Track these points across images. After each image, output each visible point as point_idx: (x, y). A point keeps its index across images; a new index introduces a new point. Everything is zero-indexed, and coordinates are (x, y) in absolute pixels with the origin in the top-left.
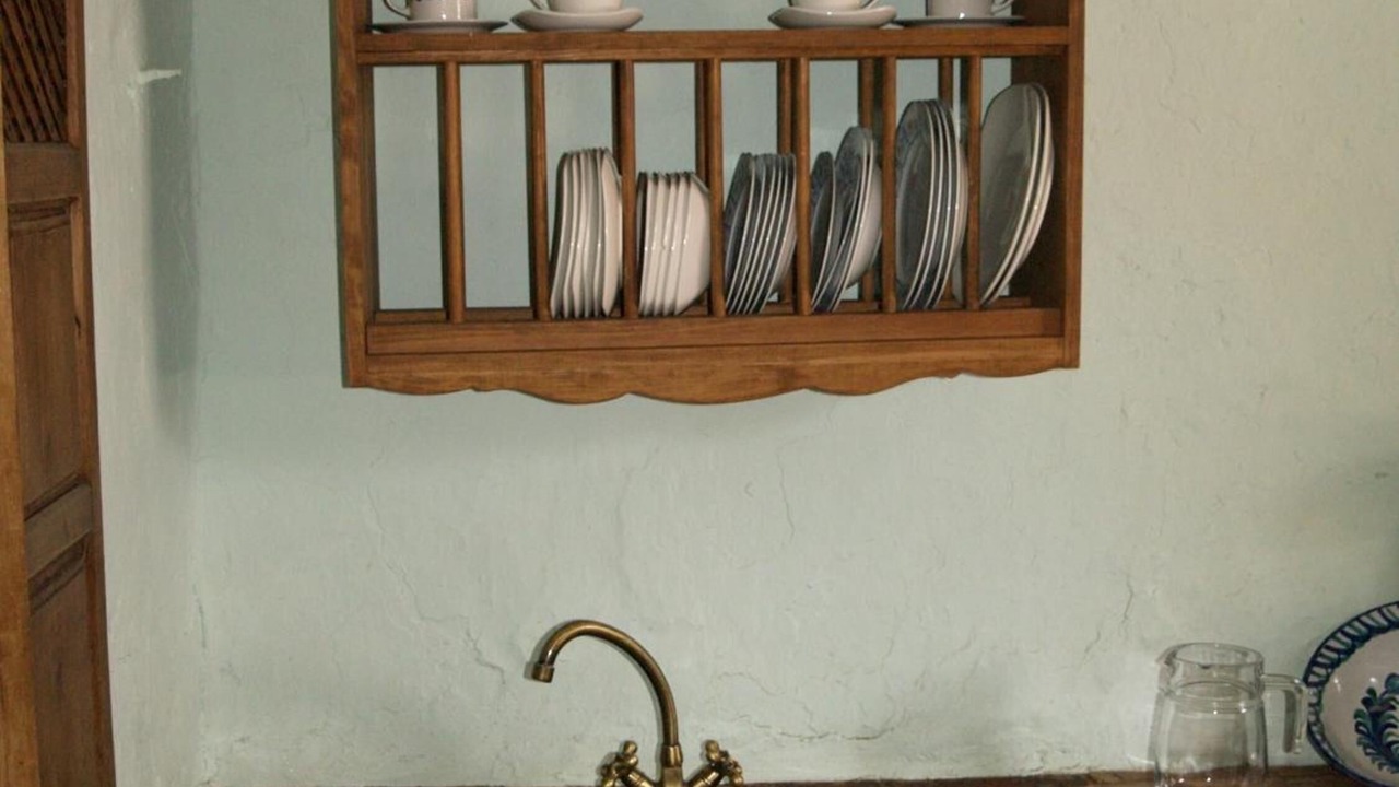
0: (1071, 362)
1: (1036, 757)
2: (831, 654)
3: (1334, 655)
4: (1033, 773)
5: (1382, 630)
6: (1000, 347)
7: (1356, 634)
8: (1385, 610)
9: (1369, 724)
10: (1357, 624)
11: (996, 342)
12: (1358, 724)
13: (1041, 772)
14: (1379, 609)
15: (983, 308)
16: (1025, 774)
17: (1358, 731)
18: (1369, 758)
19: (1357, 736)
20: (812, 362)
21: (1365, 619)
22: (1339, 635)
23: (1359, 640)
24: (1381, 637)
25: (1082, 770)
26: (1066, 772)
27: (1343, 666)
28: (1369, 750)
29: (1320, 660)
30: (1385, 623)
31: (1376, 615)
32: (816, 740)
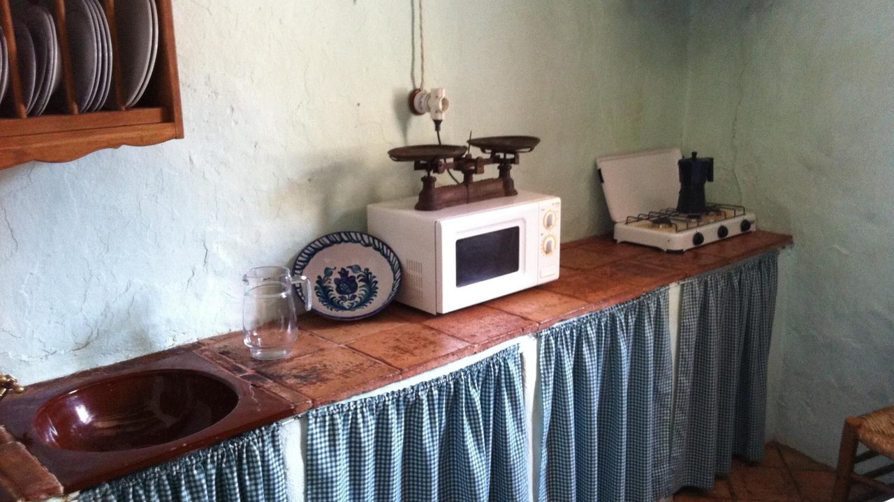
0: (179, 135)
1: (171, 339)
2: (51, 309)
3: (302, 264)
4: (170, 348)
5: (321, 249)
6: (141, 129)
7: (309, 252)
8: (320, 240)
9: (321, 291)
10: (309, 248)
11: (140, 127)
12: (317, 292)
13: (175, 346)
14: (318, 240)
15: (127, 109)
16: (166, 349)
17: (318, 296)
18: (325, 307)
19: (318, 298)
20: (34, 146)
21: (313, 245)
22: (303, 254)
23: (311, 255)
24: (320, 252)
25: (195, 340)
26: (187, 343)
27: (307, 267)
28: (325, 303)
29: (297, 267)
30: (321, 246)
31: (317, 243)
32: (49, 357)
